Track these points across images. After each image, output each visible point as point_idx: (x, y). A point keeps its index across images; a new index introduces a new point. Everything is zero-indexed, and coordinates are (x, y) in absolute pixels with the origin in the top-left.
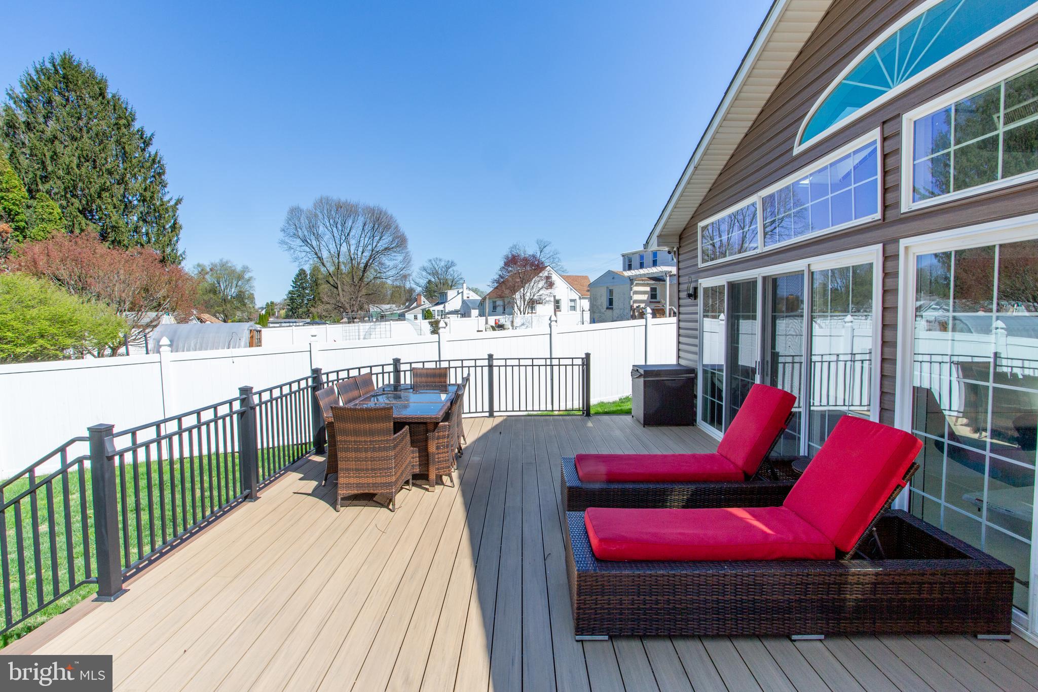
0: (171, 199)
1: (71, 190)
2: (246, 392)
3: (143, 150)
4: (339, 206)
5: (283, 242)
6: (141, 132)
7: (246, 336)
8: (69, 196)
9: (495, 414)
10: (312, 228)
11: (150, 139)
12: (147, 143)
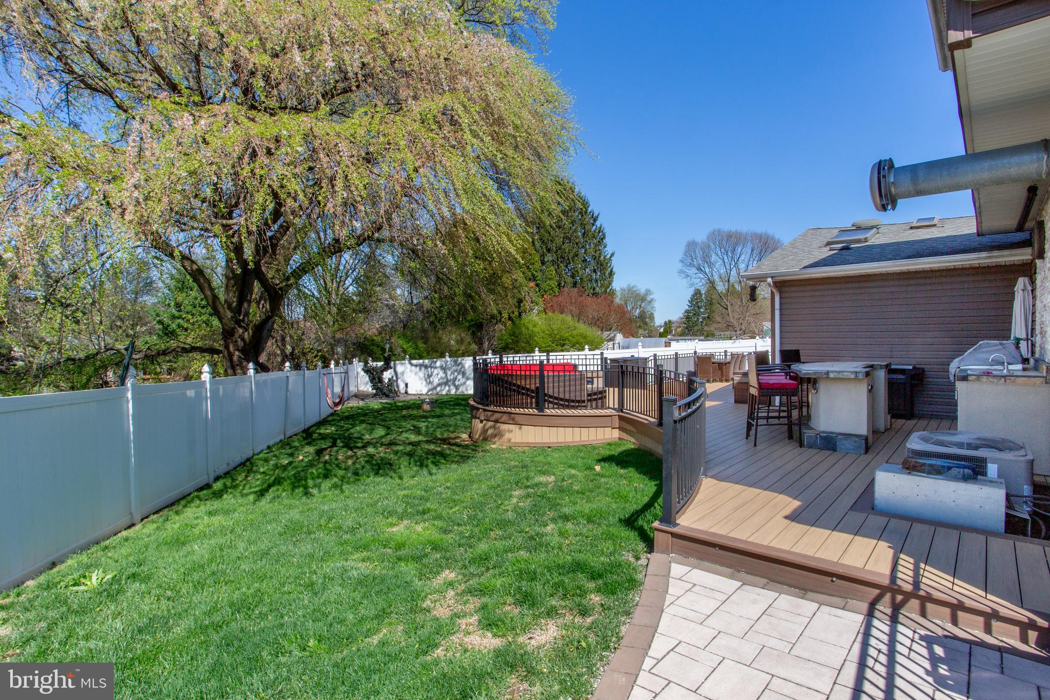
0: (609, 254)
3: (594, 225)
6: (593, 213)
7: (663, 343)
10: (706, 259)
11: (597, 217)
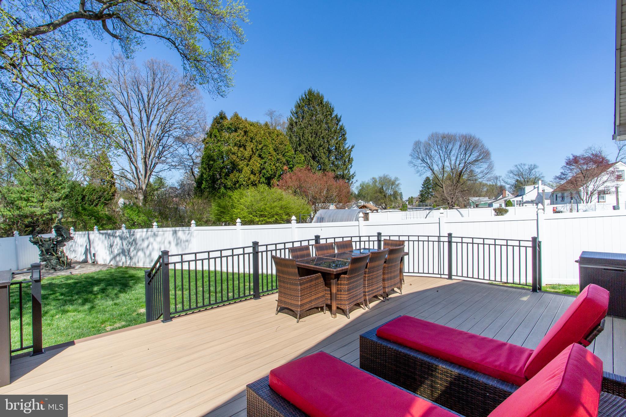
0: (349, 146)
1: (309, 149)
2: (255, 245)
3: (337, 125)
4: (444, 137)
5: (411, 162)
6: (336, 116)
8: (307, 151)
9: (453, 277)
10: (427, 153)
11: (340, 119)
12: (339, 121)
